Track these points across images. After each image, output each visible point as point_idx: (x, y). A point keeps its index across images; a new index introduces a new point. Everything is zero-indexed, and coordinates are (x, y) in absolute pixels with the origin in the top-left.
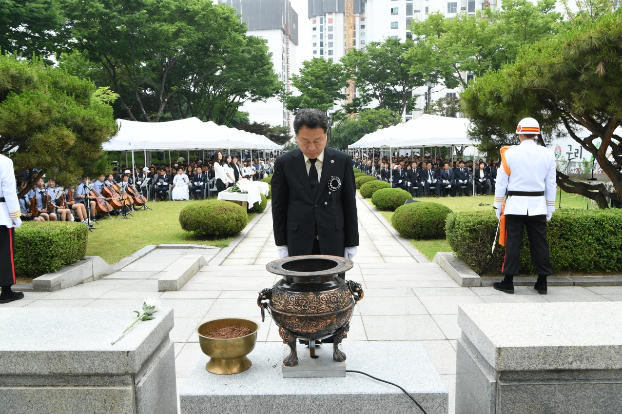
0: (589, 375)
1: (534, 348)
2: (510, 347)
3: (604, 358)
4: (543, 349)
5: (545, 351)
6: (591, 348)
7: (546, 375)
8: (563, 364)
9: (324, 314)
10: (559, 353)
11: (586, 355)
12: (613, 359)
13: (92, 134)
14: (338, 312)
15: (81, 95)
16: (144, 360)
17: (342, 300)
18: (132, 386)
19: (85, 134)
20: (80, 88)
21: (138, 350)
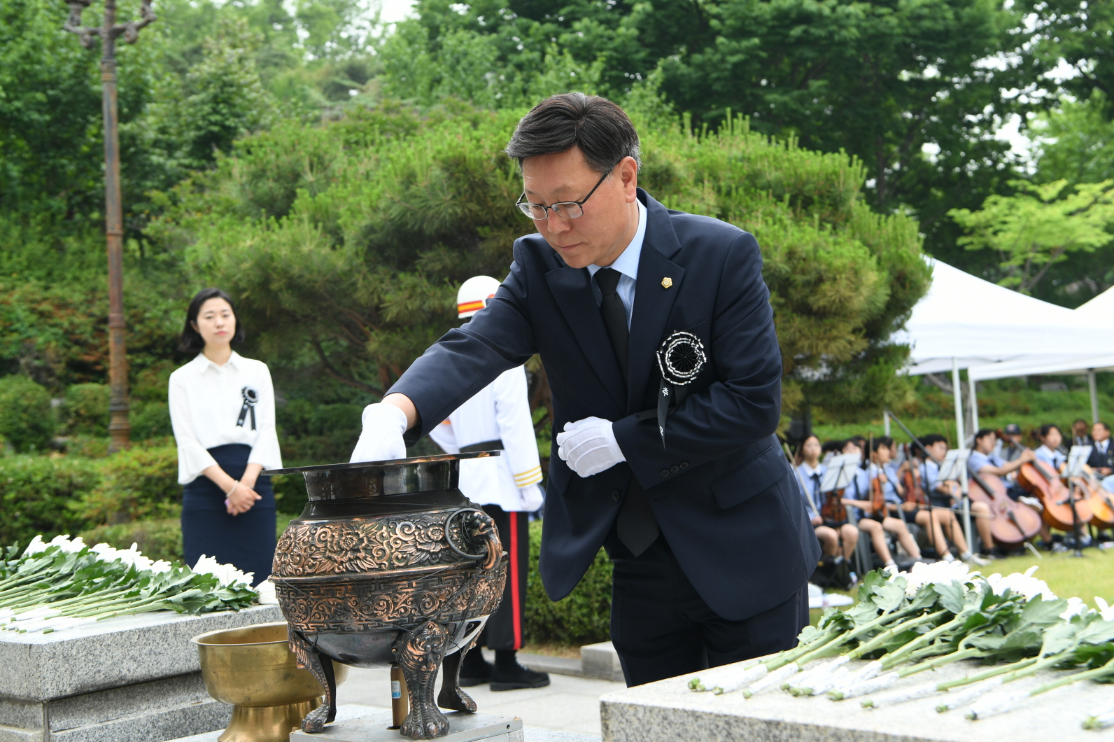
1: (695, 715)
2: (631, 705)
4: (721, 724)
5: (729, 734)
9: (314, 577)
13: (813, 292)
14: (352, 575)
15: (816, 198)
16: (90, 681)
17: (376, 547)
18: (40, 732)
19: (796, 295)
20: (815, 179)
21: (59, 650)
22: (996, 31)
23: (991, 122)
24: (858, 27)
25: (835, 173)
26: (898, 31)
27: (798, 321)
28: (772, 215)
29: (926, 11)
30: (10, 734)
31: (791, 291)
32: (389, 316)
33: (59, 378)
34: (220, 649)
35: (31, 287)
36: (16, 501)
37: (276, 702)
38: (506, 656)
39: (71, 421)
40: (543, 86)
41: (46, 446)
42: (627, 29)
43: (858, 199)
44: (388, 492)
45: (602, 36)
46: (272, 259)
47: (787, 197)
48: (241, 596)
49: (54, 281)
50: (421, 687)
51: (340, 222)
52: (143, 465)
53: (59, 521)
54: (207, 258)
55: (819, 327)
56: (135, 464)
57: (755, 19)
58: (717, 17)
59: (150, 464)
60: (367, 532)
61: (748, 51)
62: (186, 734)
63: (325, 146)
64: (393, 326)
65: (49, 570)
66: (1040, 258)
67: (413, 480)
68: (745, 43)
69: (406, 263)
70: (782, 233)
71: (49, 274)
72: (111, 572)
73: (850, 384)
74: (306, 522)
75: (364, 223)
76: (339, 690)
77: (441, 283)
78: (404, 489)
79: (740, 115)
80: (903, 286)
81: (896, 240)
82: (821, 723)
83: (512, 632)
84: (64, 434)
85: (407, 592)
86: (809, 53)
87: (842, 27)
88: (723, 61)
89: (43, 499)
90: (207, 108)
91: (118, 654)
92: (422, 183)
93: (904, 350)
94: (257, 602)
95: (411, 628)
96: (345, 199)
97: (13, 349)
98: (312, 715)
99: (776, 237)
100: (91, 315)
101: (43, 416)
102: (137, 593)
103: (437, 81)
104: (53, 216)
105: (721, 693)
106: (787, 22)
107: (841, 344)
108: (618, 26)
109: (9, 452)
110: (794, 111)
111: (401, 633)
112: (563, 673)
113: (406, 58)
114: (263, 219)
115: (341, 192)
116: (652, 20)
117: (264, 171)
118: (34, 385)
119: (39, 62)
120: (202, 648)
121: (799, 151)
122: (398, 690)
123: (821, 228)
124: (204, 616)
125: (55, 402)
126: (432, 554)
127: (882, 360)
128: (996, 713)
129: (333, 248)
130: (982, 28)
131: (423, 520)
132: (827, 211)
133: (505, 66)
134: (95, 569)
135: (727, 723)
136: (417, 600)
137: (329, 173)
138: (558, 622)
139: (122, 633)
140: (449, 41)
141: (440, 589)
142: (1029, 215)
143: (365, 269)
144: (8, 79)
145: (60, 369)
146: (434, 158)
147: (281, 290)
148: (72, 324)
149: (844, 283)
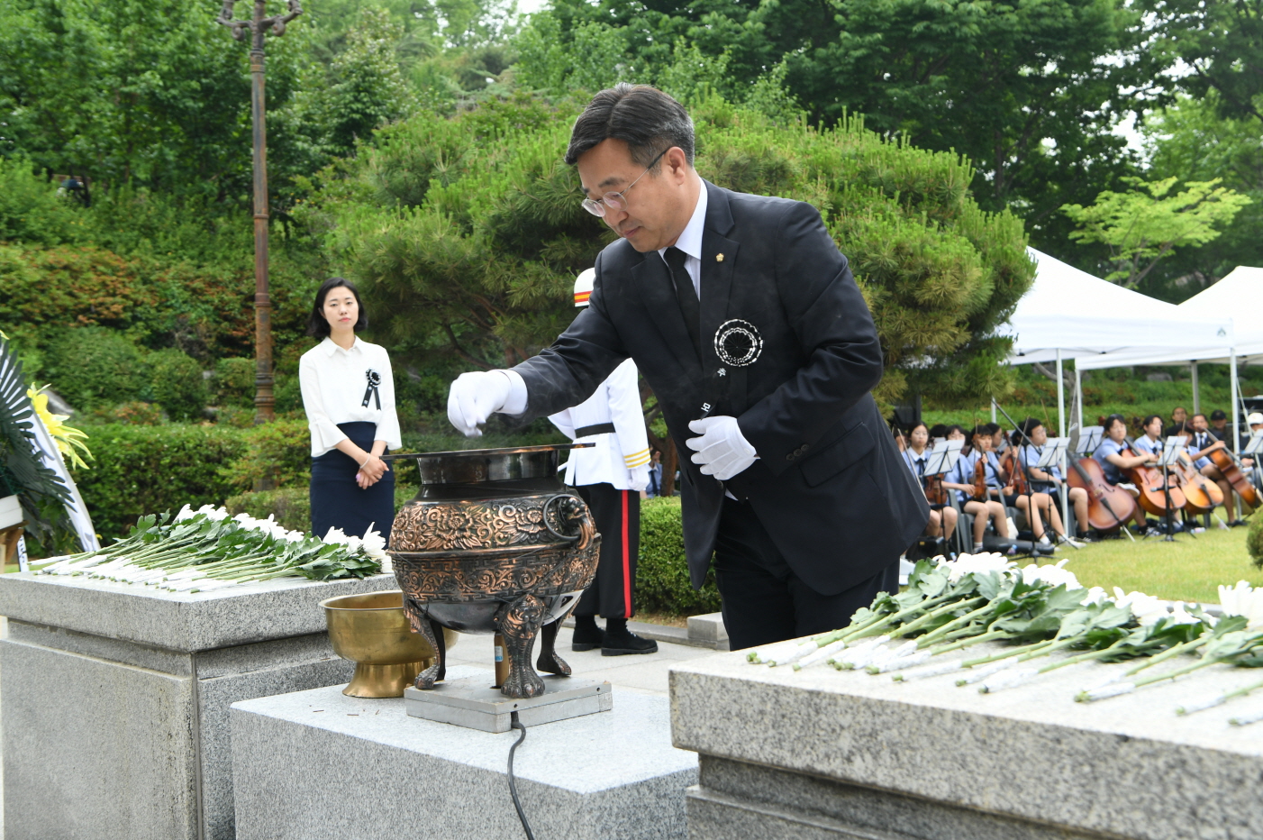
0: (927, 821)
1: (749, 685)
3: (943, 759)
4: (771, 692)
5: (777, 702)
6: (901, 712)
7: (806, 792)
8: (827, 756)
9: (425, 553)
10: (813, 713)
11: (886, 732)
12: (973, 767)
13: (919, 286)
14: (459, 552)
15: (925, 195)
16: (232, 636)
17: (480, 527)
18: (189, 679)
19: (902, 289)
20: (926, 176)
21: (204, 608)
22: (1115, 29)
23: (1108, 118)
24: (978, 23)
25: (944, 171)
26: (1018, 28)
27: (904, 314)
28: (882, 211)
29: (1046, 9)
30: (163, 680)
31: (898, 285)
32: (516, 301)
33: (210, 352)
34: (344, 613)
35: (185, 265)
36: (171, 466)
37: (393, 661)
38: (617, 624)
39: (220, 393)
40: (671, 78)
41: (198, 415)
42: (753, 23)
43: (967, 196)
44: (494, 478)
45: (729, 30)
46: (405, 246)
47: (898, 193)
48: (365, 566)
49: (205, 260)
50: (520, 652)
51: (469, 211)
52: (286, 436)
53: (209, 485)
54: (345, 244)
55: (924, 320)
56: (279, 435)
57: (879, 14)
58: (842, 12)
59: (292, 436)
60: (473, 514)
61: (871, 46)
62: (316, 686)
63: (457, 139)
64: (519, 311)
65: (196, 536)
66: (1148, 253)
67: (515, 467)
68: (868, 38)
69: (531, 252)
70: (891, 229)
71: (202, 253)
72: (251, 540)
73: (953, 375)
74: (419, 503)
75: (492, 213)
76: (448, 653)
77: (564, 272)
78: (508, 476)
79: (855, 113)
80: (1007, 281)
81: (1002, 237)
82: (855, 693)
83: (623, 602)
84: (215, 405)
85: (507, 569)
86: (930, 49)
87: (963, 23)
88: (846, 54)
89: (195, 465)
90: (349, 97)
91: (256, 613)
92: (547, 175)
93: (1007, 343)
94: (379, 572)
95: (511, 600)
96: (475, 189)
97: (168, 324)
98: (424, 674)
99: (885, 233)
100: (240, 293)
101: (196, 387)
102: (273, 559)
103: (570, 71)
104: (205, 198)
105: (774, 665)
106: (910, 18)
107: (945, 336)
108: (746, 20)
109: (165, 420)
110: (914, 105)
111: (503, 604)
112: (670, 640)
113: (539, 49)
114: (398, 207)
115: (472, 183)
116: (778, 15)
117: (399, 161)
118: (188, 358)
119: (194, 52)
120: (328, 612)
121: (911, 149)
122: (500, 654)
123: (929, 224)
124: (331, 582)
125: (206, 374)
126: (530, 535)
127: (984, 352)
128: (1006, 686)
129: (463, 236)
130: (1101, 26)
131: (523, 504)
132: (935, 208)
133: (635, 58)
134: (237, 536)
135: (776, 692)
136: (517, 575)
137: (461, 164)
138: (668, 593)
139: (259, 595)
140: (581, 33)
141: (538, 566)
142: (1138, 211)
143: (492, 257)
144: (166, 68)
145: (210, 343)
146: (559, 152)
147: (413, 275)
148: (222, 300)
149: (949, 277)
